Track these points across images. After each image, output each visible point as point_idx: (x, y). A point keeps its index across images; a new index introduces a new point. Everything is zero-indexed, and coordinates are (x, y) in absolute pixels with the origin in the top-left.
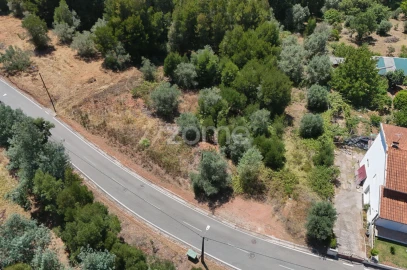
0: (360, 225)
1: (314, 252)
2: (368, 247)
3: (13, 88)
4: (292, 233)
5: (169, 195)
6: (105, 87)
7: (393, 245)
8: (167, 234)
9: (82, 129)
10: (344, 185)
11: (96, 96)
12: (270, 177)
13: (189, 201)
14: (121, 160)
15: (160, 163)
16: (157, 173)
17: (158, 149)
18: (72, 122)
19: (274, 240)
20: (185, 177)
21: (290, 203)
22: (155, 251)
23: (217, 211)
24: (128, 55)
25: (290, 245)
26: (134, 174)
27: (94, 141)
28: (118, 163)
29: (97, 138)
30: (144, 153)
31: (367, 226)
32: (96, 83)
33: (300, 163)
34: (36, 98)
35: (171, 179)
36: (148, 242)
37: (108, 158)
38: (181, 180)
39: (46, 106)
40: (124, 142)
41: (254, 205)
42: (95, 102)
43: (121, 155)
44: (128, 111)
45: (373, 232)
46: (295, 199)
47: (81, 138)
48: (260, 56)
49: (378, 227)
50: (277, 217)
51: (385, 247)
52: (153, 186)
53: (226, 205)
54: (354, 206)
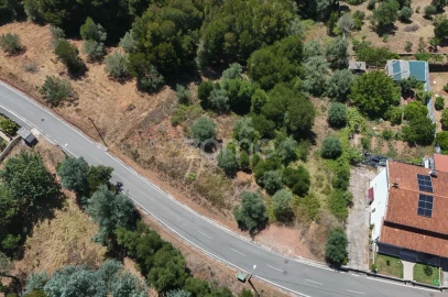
0: (366, 242)
1: (331, 267)
2: (371, 260)
3: (60, 120)
4: (314, 253)
5: (217, 225)
6: (145, 114)
7: (388, 258)
8: (220, 260)
9: (134, 164)
10: (356, 206)
11: (139, 127)
12: (297, 203)
13: (234, 230)
14: (173, 194)
15: (206, 196)
16: (205, 205)
17: (203, 182)
18: (124, 156)
19: (301, 260)
20: (229, 208)
21: (313, 226)
22: (212, 275)
23: (257, 237)
24: (161, 77)
25: (313, 263)
26: (186, 207)
27: (146, 176)
28: (171, 197)
29: (149, 172)
30: (192, 186)
31: (371, 242)
32: (136, 111)
33: (321, 186)
34: (85, 132)
35: (217, 211)
36: (206, 267)
37: (162, 192)
38: (226, 211)
39: (96, 140)
40: (173, 176)
41: (285, 231)
42: (140, 133)
43: (172, 189)
44: (171, 142)
45: (375, 248)
46: (317, 222)
47: (135, 173)
48: (287, 79)
49: (379, 244)
50: (303, 240)
51: (382, 259)
52: (203, 217)
53: (263, 232)
54: (363, 224)
